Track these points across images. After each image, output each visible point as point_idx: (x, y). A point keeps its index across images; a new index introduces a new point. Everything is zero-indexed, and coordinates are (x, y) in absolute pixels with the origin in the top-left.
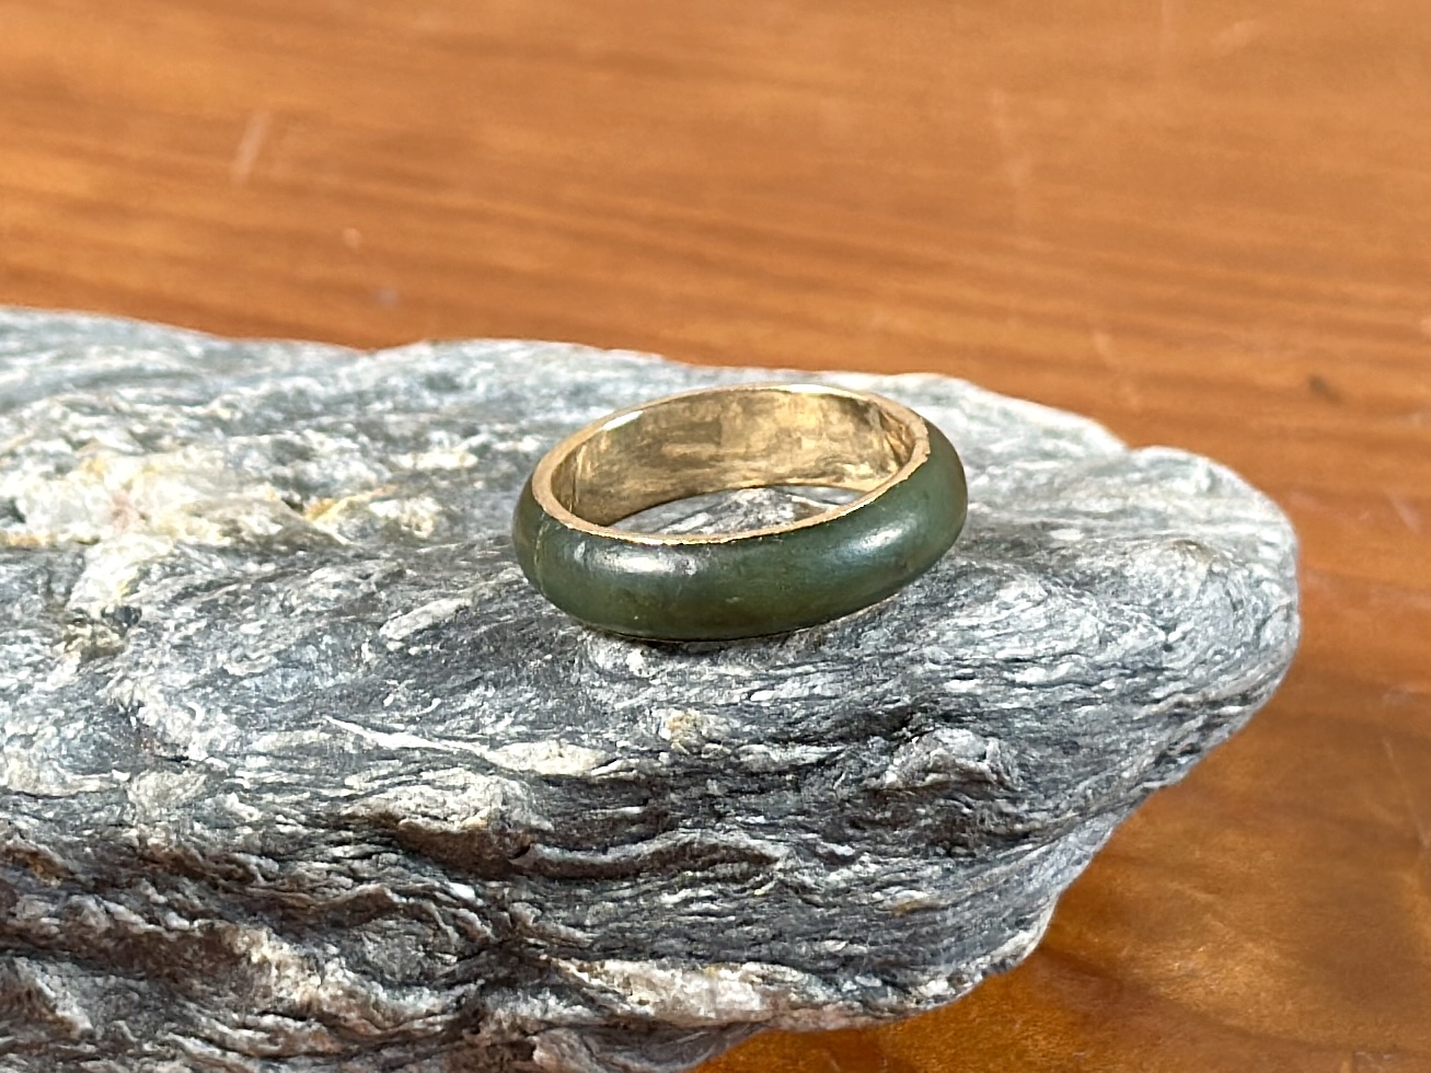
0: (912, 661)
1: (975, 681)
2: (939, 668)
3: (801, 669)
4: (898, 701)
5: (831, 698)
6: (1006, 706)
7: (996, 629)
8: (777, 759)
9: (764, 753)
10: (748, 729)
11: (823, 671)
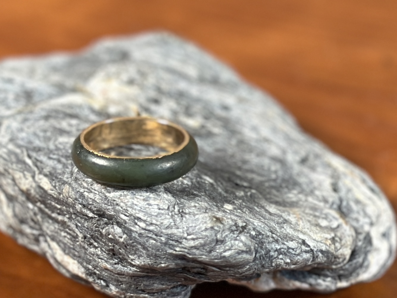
0: (117, 204)
1: (128, 218)
2: (121, 209)
3: (96, 192)
4: (110, 212)
5: (98, 203)
6: (132, 228)
7: (141, 208)
8: (83, 211)
9: (81, 208)
10: (80, 200)
11: (99, 195)
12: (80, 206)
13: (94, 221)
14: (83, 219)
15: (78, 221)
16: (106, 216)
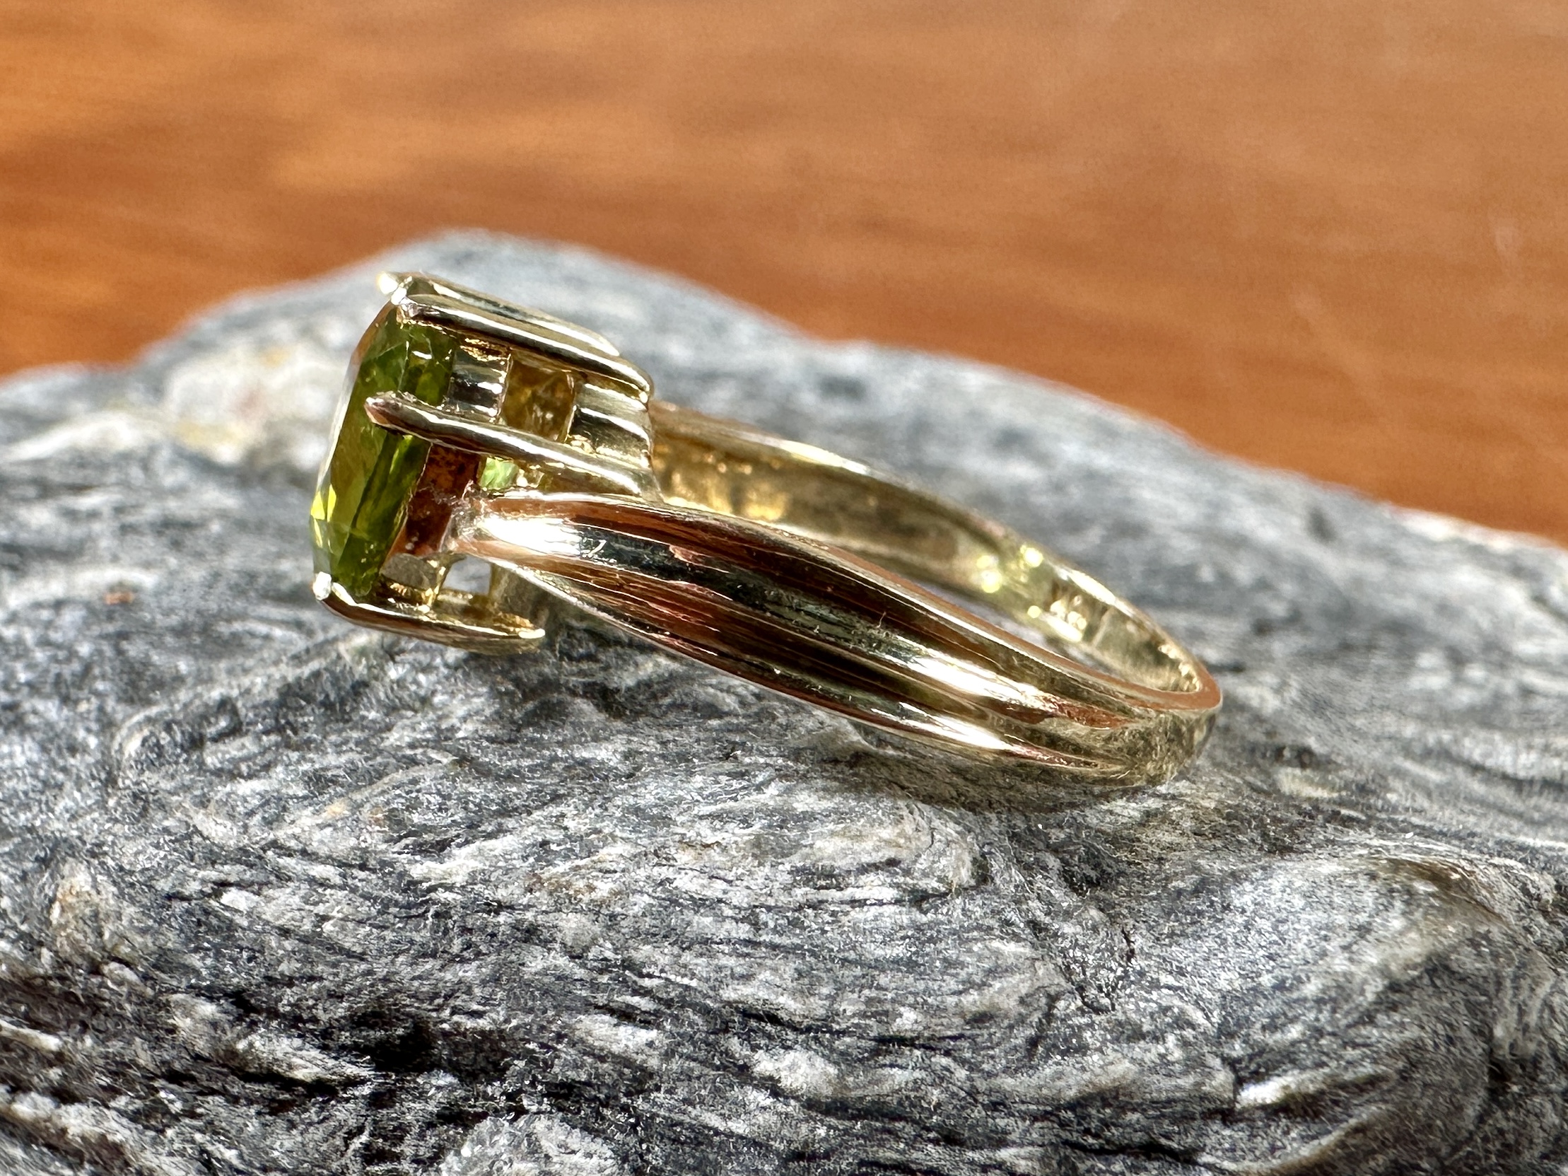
0: (530, 934)
1: (653, 1034)
2: (580, 973)
3: (318, 871)
4: (479, 1015)
5: (350, 954)
6: (713, 1120)
7: (757, 926)
8: (241, 1046)
9: (214, 1025)
10: (195, 960)
11: (354, 890)
12: (208, 1009)
13: (344, 1113)
14: (252, 1111)
15: (211, 1128)
16: (442, 1050)
